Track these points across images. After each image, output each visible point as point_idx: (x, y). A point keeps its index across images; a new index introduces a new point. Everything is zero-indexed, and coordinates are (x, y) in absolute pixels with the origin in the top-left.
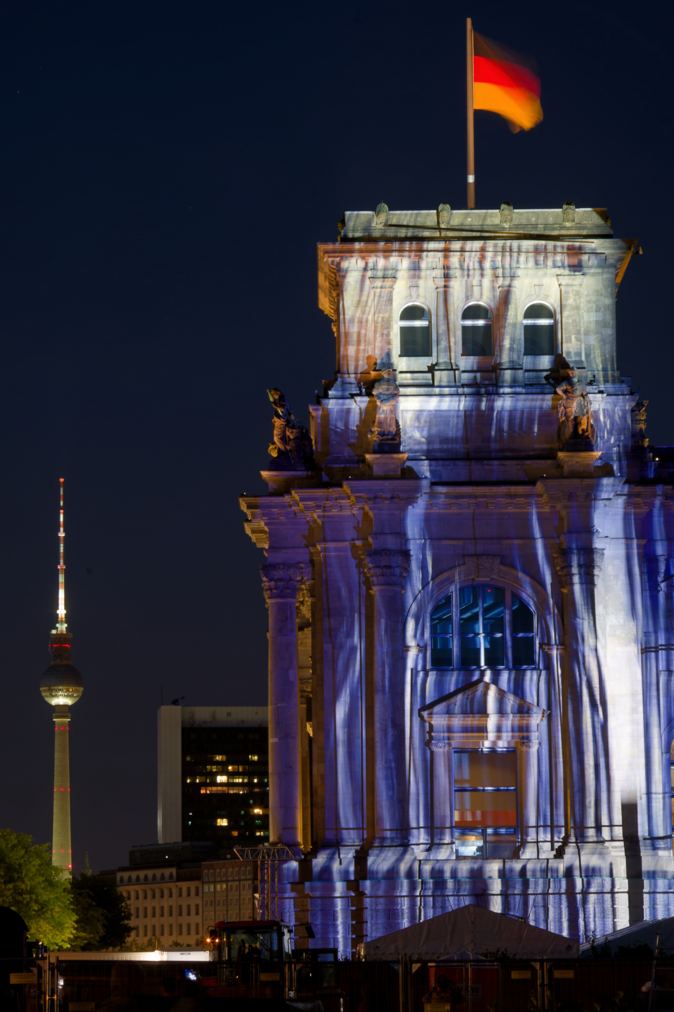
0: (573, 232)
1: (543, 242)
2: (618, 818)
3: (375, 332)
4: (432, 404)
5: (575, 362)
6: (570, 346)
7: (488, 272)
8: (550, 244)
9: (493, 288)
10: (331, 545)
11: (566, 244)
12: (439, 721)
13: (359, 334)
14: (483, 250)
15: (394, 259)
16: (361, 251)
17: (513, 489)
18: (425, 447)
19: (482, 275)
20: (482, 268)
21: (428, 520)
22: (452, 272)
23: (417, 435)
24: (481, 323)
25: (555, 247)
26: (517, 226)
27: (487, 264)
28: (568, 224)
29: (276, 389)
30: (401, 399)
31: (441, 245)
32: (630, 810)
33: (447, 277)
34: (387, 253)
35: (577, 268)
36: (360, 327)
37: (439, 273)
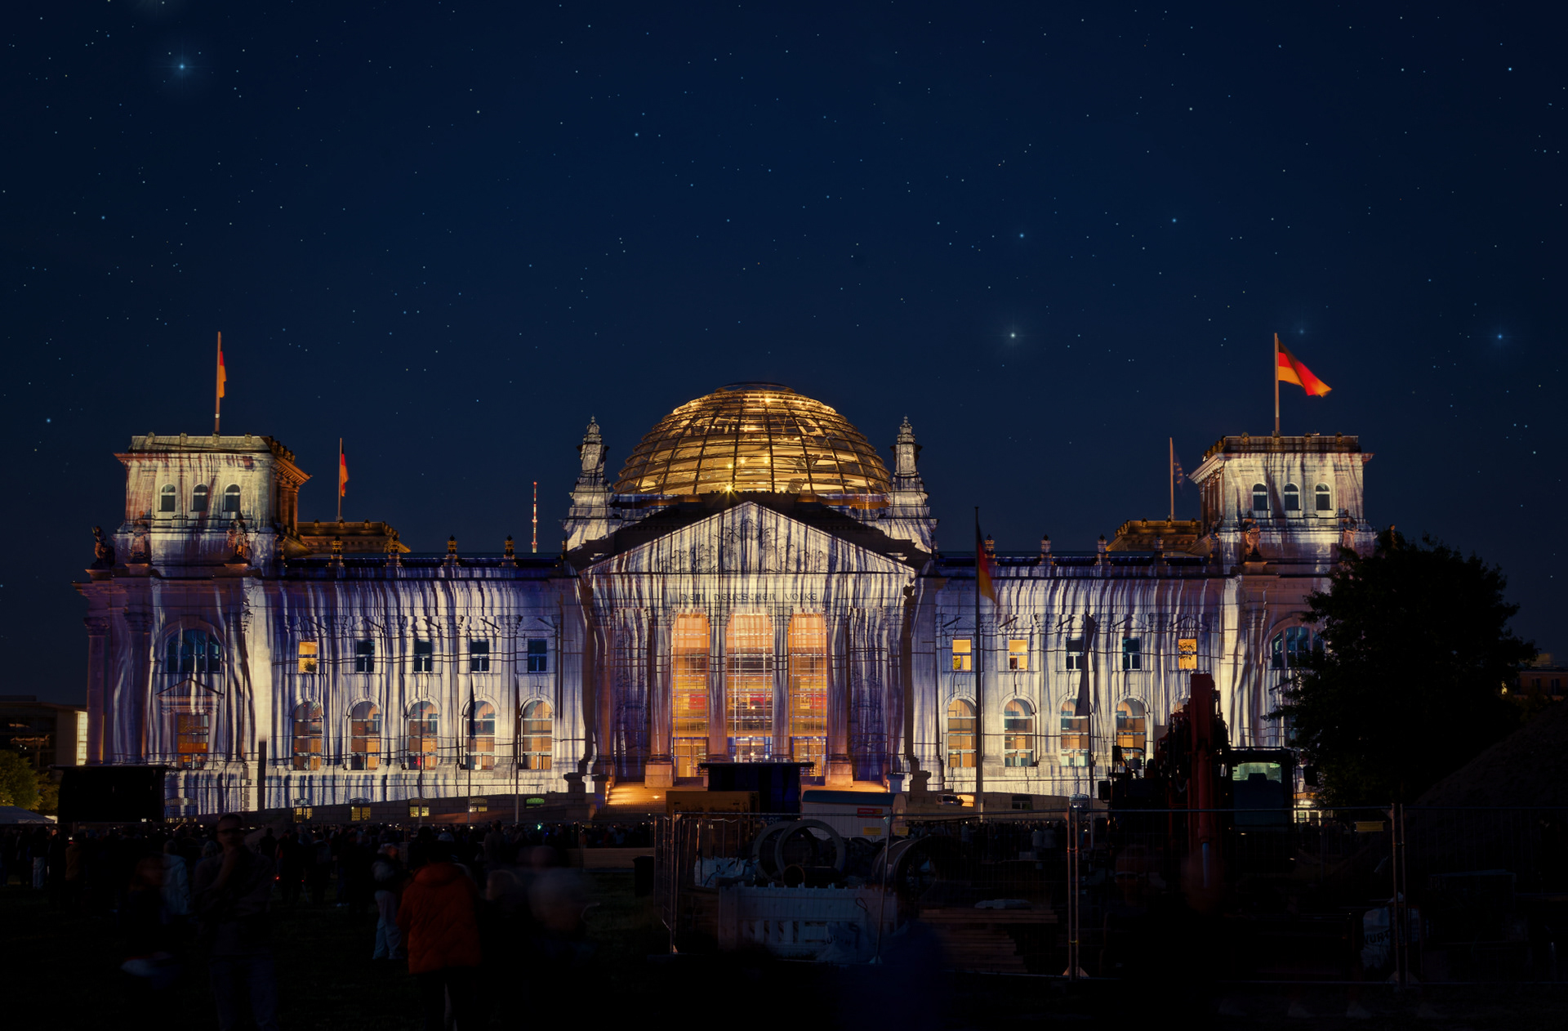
0: (249, 449)
1: (230, 455)
2: (257, 749)
3: (144, 498)
4: (169, 537)
5: (247, 516)
6: (244, 508)
7: (204, 469)
8: (235, 455)
9: (208, 477)
10: (114, 609)
11: (242, 455)
12: (165, 700)
13: (136, 499)
14: (199, 458)
15: (155, 462)
16: (136, 457)
17: (204, 582)
18: (163, 559)
19: (201, 470)
20: (201, 467)
21: (163, 596)
22: (184, 469)
23: (160, 552)
24: (203, 494)
25: (237, 457)
26: (221, 445)
27: (203, 465)
28: (247, 445)
29: (98, 527)
30: (152, 534)
31: (177, 455)
32: (263, 745)
33: (181, 471)
34: (150, 459)
35: (250, 467)
36: (137, 496)
37: (178, 469)
